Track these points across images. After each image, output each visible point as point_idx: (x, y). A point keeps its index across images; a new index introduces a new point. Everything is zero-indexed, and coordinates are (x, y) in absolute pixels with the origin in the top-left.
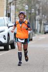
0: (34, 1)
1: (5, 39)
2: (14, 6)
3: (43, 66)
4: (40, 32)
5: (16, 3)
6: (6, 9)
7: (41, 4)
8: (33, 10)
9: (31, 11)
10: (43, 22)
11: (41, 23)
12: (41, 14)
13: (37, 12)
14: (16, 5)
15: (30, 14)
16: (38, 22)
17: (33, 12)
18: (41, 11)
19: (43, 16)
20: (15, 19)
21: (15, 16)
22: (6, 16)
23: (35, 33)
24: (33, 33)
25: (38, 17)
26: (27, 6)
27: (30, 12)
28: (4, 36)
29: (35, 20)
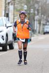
0: (33, 1)
1: (3, 40)
2: (13, 6)
3: (42, 67)
4: (39, 33)
5: (14, 3)
6: (4, 9)
7: (40, 4)
8: (32, 10)
9: (30, 11)
10: (42, 22)
11: (40, 23)
12: (40, 14)
13: (36, 12)
14: (14, 5)
15: (29, 14)
16: (37, 22)
17: (31, 12)
18: (40, 11)
19: (43, 16)
20: (14, 19)
21: (14, 16)
22: (5, 16)
23: (34, 33)
24: (32, 34)
25: (37, 17)
26: (26, 6)
27: (28, 12)
28: (3, 36)
29: (34, 21)
